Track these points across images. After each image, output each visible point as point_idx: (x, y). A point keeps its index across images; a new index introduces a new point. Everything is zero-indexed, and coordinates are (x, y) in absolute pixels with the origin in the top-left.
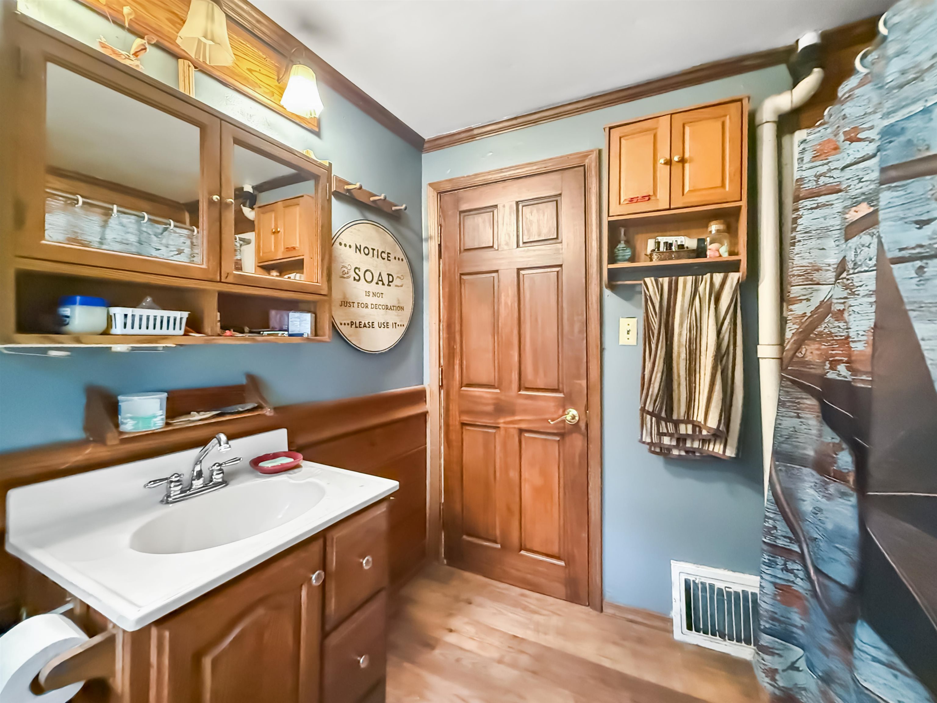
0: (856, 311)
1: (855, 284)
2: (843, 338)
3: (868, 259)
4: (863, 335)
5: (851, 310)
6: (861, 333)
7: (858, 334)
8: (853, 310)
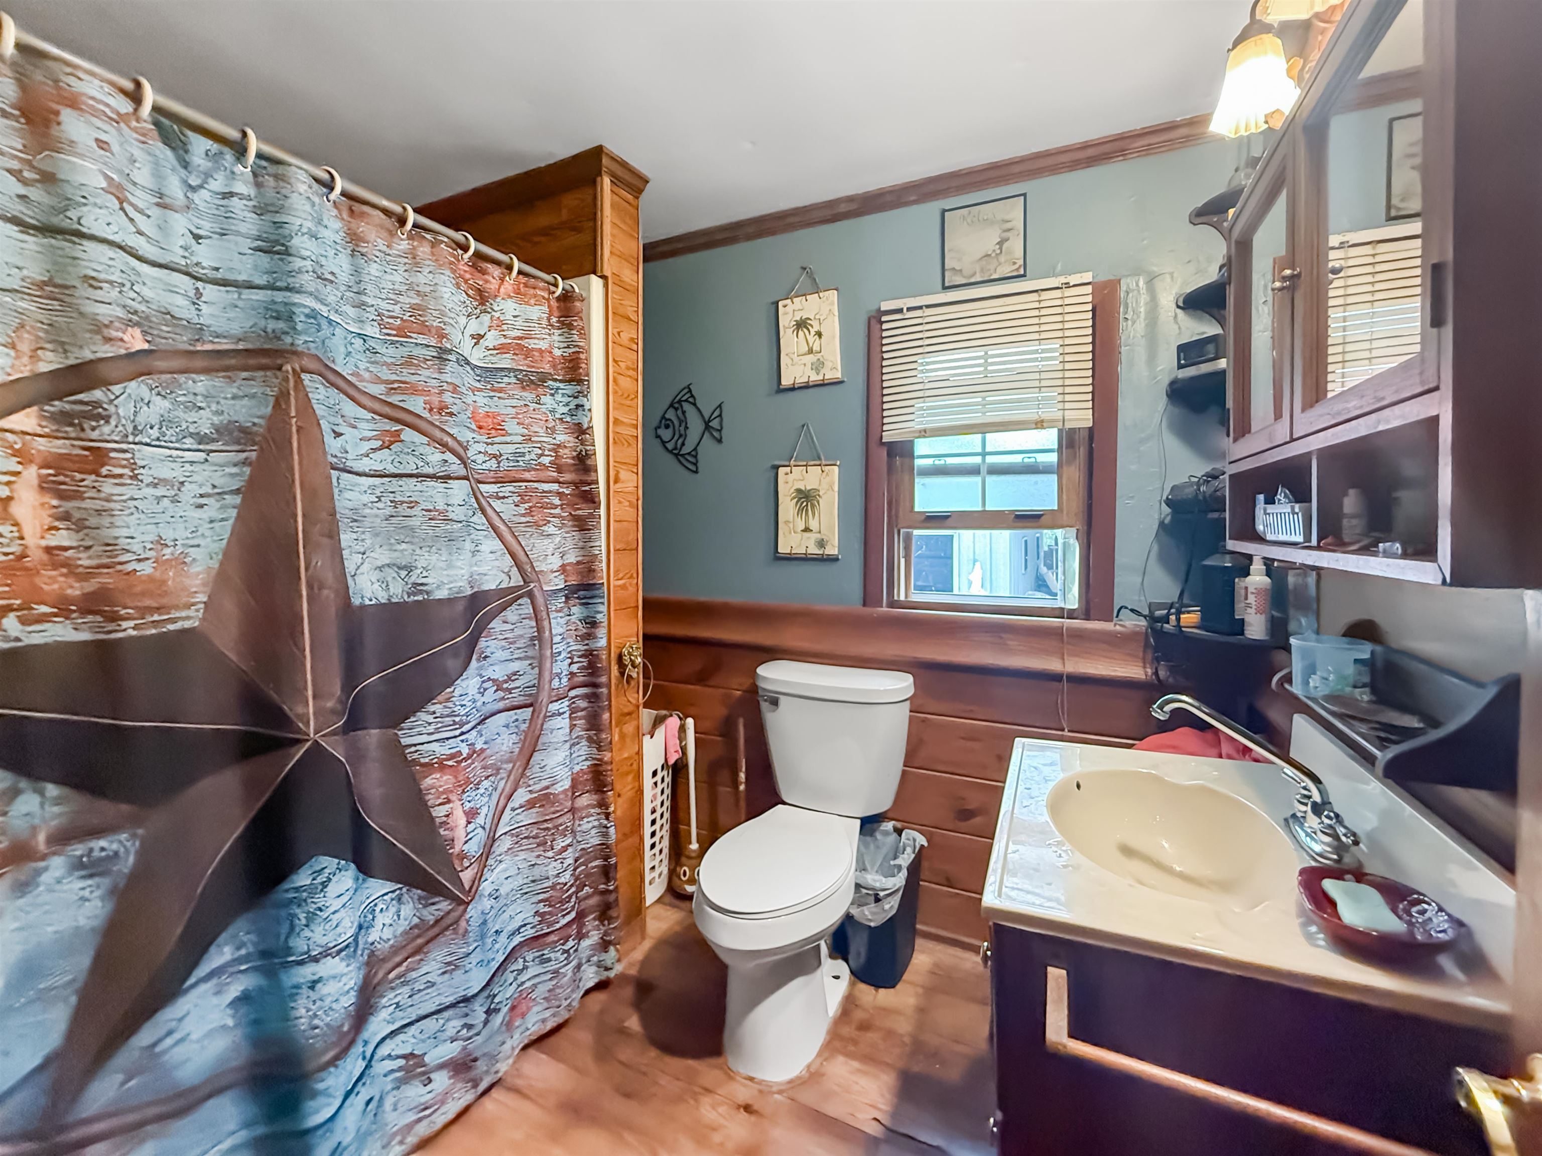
0: (140, 508)
1: (137, 461)
2: (11, 557)
3: (148, 426)
4: (150, 549)
5: (131, 506)
6: (149, 546)
7: (145, 547)
8: (136, 507)
